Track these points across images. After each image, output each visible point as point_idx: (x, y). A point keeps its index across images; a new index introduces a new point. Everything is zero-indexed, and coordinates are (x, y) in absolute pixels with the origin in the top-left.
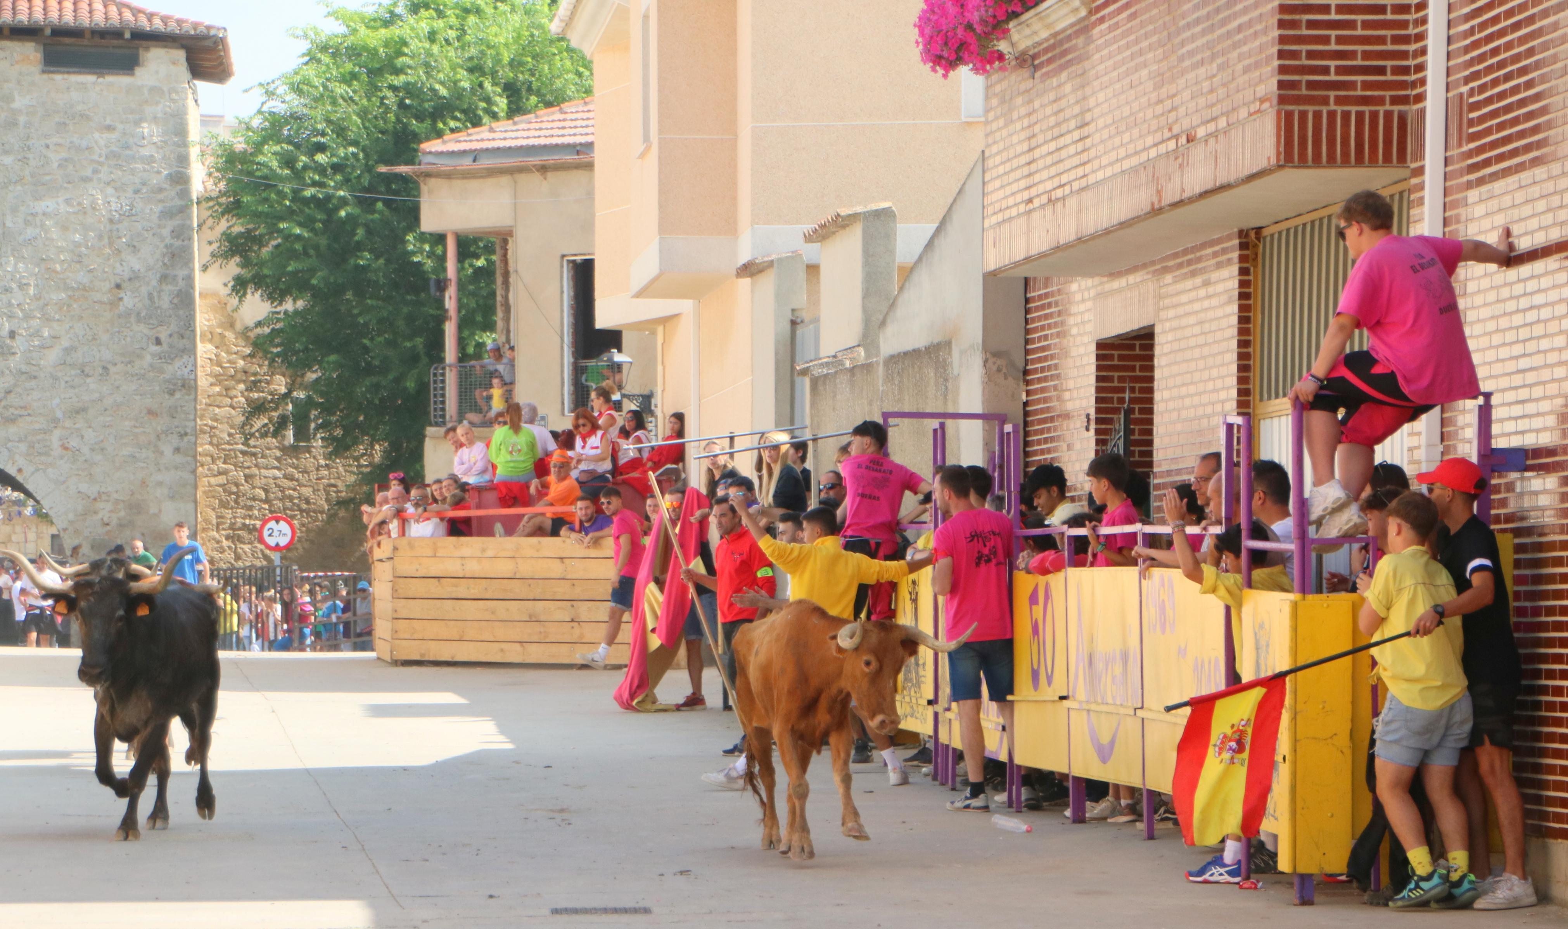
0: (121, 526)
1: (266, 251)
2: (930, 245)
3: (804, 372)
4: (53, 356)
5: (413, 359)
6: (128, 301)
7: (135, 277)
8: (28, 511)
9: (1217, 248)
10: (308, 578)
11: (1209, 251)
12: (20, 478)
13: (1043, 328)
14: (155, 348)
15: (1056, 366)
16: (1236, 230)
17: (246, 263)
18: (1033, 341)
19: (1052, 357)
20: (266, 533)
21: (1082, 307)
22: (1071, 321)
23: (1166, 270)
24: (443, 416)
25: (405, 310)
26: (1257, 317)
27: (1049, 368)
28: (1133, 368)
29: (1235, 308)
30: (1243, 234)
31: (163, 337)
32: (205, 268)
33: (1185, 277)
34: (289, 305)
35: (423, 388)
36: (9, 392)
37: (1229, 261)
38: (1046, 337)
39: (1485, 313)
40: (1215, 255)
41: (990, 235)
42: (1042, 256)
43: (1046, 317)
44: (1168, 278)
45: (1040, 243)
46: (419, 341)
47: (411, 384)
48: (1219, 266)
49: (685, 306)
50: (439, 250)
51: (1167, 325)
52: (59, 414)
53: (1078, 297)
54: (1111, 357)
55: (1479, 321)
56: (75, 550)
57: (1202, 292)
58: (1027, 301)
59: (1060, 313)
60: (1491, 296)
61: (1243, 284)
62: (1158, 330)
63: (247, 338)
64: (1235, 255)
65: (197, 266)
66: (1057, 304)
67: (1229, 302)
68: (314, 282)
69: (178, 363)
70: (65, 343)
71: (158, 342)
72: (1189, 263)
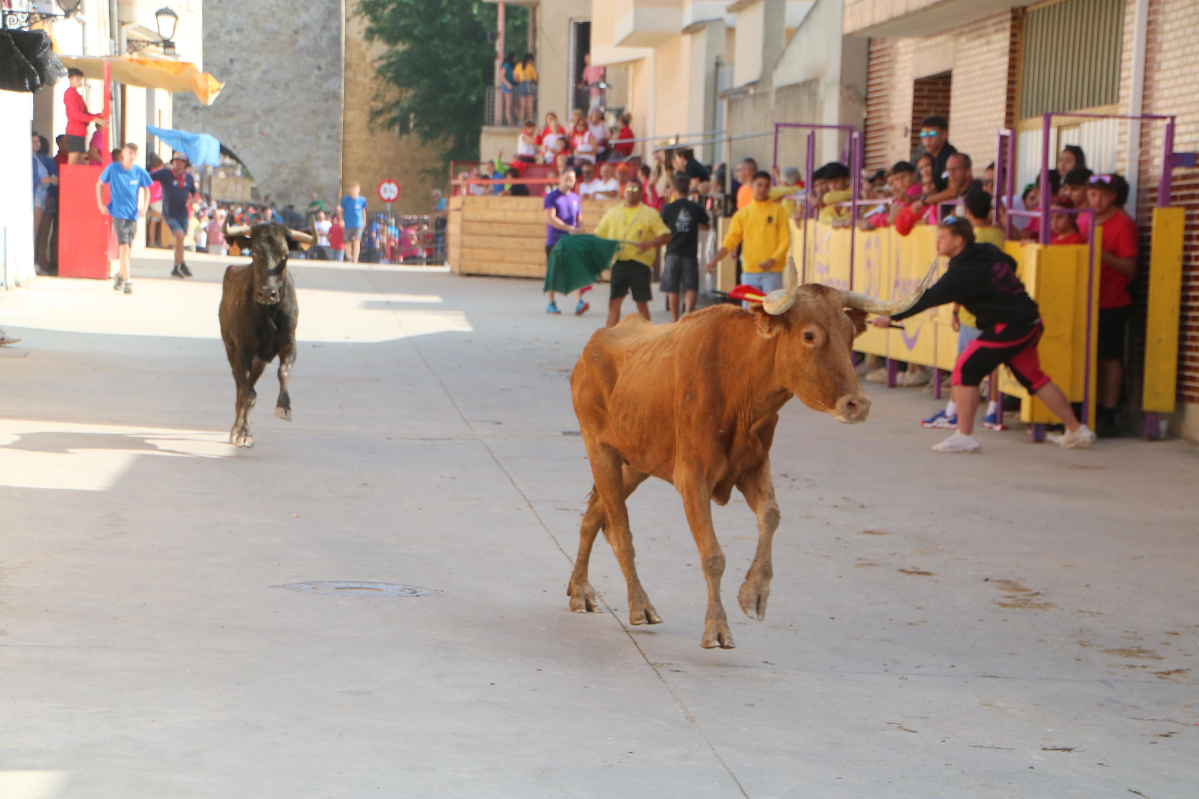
0: (295, 183)
1: (387, 12)
2: (808, 16)
3: (723, 96)
4: (256, 75)
5: (475, 83)
6: (302, 41)
7: (306, 27)
8: (238, 172)
9: (997, 20)
10: (407, 220)
11: (991, 22)
12: (234, 152)
13: (879, 71)
14: (317, 72)
15: (887, 96)
16: (1009, 8)
17: (375, 19)
18: (872, 79)
19: (884, 89)
20: (382, 191)
21: (906, 57)
22: (898, 66)
23: (961, 34)
24: (493, 120)
25: (471, 52)
26: (1020, 65)
27: (882, 96)
28: (936, 97)
29: (1006, 59)
30: (1014, 11)
31: (323, 65)
32: (348, 20)
33: (974, 39)
34: (401, 47)
35: (481, 101)
36: (228, 97)
37: (1004, 29)
38: (880, 77)
39: (1173, 63)
40: (995, 24)
41: (848, 11)
42: (882, 24)
43: (882, 63)
44: (963, 39)
45: (881, 15)
46: (478, 72)
47: (473, 98)
48: (997, 31)
49: (647, 53)
50: (493, 14)
51: (961, 70)
52: (259, 112)
53: (903, 51)
54: (922, 90)
55: (1169, 69)
56: (267, 197)
57: (985, 49)
58: (870, 53)
59: (891, 61)
60: (1178, 53)
61: (1013, 43)
62: (955, 73)
63: (373, 67)
64: (1008, 25)
65: (343, 20)
66: (889, 55)
67: (1003, 55)
68: (416, 32)
69: (331, 82)
70: (264, 67)
71: (319, 68)
72: (978, 29)
